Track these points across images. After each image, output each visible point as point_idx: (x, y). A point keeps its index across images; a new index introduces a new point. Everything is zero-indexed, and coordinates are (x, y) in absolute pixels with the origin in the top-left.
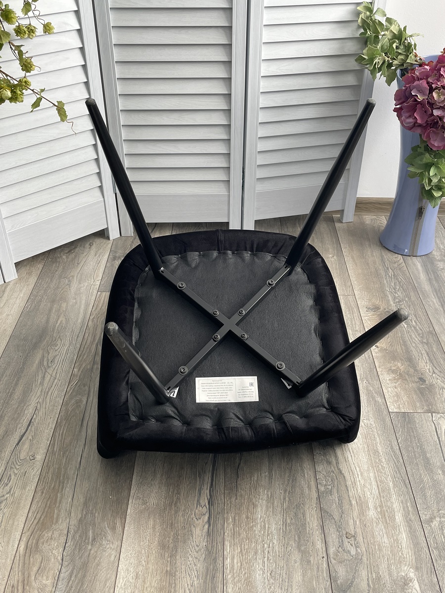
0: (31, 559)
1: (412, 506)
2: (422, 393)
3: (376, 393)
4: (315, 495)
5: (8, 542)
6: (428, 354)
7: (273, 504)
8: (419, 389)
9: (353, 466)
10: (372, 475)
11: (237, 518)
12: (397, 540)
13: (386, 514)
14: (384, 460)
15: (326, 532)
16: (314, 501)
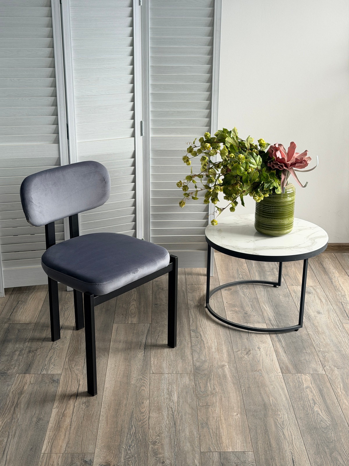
0: (72, 363)
1: (231, 348)
2: (245, 317)
4: (190, 345)
5: (61, 359)
6: (251, 305)
8: (244, 316)
9: (208, 338)
10: (216, 340)
12: (222, 357)
13: (219, 350)
14: (222, 336)
15: (193, 355)
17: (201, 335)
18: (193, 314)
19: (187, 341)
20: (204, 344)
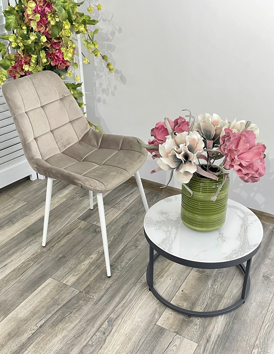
2: (182, 322)
3: (158, 313)
4: (85, 344)
7: (64, 339)
9: (113, 340)
10: (118, 348)
11: (45, 337)
14: (130, 344)
16: (82, 346)
17: (110, 332)
18: (132, 295)
19: (89, 334)
20: (102, 347)
